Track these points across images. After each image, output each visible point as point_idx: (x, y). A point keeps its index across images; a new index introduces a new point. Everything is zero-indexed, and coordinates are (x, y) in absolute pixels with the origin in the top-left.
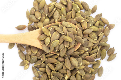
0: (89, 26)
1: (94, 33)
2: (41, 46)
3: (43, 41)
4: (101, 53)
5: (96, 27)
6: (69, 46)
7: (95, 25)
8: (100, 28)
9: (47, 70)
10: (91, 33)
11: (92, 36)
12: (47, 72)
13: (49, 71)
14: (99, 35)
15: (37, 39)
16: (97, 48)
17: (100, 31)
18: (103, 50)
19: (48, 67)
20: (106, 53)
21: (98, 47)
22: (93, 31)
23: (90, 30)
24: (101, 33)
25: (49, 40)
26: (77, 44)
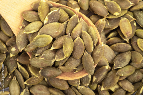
6: (64, 65)
15: (20, 13)
26: (79, 70)
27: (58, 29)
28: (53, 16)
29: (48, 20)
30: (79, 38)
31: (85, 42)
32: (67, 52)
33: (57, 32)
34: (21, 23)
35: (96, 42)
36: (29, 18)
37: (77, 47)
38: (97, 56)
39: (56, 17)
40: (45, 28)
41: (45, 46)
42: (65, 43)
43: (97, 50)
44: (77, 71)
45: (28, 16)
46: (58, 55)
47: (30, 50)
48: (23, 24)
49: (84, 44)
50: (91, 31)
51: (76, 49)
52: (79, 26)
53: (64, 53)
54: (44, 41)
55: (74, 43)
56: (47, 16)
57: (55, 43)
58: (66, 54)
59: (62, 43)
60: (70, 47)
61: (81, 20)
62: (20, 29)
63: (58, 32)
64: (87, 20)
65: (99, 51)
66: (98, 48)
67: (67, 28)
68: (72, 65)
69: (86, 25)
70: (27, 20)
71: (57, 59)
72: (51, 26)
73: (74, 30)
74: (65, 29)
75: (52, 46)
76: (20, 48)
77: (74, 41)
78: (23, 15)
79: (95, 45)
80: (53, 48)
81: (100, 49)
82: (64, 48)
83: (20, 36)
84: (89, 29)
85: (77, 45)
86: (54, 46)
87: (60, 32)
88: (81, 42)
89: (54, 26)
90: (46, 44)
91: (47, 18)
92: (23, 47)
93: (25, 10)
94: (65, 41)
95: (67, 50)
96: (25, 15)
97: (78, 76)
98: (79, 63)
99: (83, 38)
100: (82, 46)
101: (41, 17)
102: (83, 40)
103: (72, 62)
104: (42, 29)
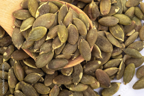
0: (114, 11)
1: (121, 27)
2: (12, 30)
3: (19, 22)
4: (126, 71)
5: (128, 16)
7: (127, 12)
8: (134, 21)
9: (9, 77)
10: (114, 26)
11: (116, 32)
12: (9, 82)
13: (13, 80)
14: (129, 35)
16: (119, 57)
17: (133, 27)
18: (130, 65)
19: (12, 71)
20: (134, 72)
21: (121, 56)
22: (119, 24)
23: (114, 19)
24: (134, 31)
25: (30, 24)
27: (50, 19)
28: (43, 9)
29: (39, 14)
30: (72, 24)
31: (78, 26)
32: (62, 38)
33: (49, 22)
34: (13, 23)
35: (89, 26)
36: (20, 17)
37: (72, 32)
38: (92, 39)
39: (46, 9)
40: (38, 21)
41: (41, 37)
42: (59, 30)
43: (90, 33)
44: (75, 58)
45: (19, 15)
46: (55, 44)
47: (28, 47)
48: (16, 24)
49: (77, 29)
50: (81, 17)
51: (71, 35)
52: (69, 14)
53: (60, 40)
54: (40, 33)
55: (68, 30)
56: (38, 10)
57: (49, 33)
58: (63, 40)
59: (56, 31)
60: (64, 33)
61: (70, 10)
62: (14, 29)
63: (51, 22)
64: (75, 9)
65: (93, 34)
66: (91, 31)
67: (59, 18)
68: (69, 50)
69: (76, 13)
70: (19, 19)
71: (54, 47)
72: (43, 18)
73: (65, 18)
74: (56, 19)
75: (47, 37)
76: (17, 46)
77: (67, 27)
78: (15, 14)
79: (88, 29)
80: (48, 38)
81: (94, 31)
82: (59, 35)
83: (15, 34)
84: (79, 16)
85: (71, 30)
86: (49, 36)
87: (52, 21)
88: (74, 28)
89: (45, 17)
90: (42, 35)
91: (38, 12)
92: (21, 44)
93: (15, 10)
94: (58, 29)
95: (62, 36)
96: (16, 14)
97: (76, 62)
98: (75, 48)
99: (76, 24)
100: (76, 31)
101: (32, 12)
102: (76, 26)
103: (69, 48)
104: (34, 23)
